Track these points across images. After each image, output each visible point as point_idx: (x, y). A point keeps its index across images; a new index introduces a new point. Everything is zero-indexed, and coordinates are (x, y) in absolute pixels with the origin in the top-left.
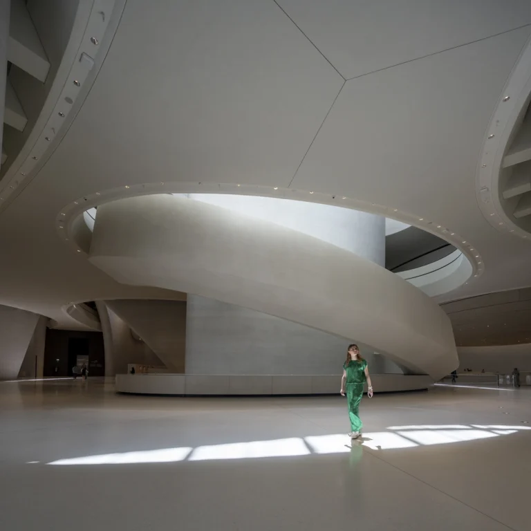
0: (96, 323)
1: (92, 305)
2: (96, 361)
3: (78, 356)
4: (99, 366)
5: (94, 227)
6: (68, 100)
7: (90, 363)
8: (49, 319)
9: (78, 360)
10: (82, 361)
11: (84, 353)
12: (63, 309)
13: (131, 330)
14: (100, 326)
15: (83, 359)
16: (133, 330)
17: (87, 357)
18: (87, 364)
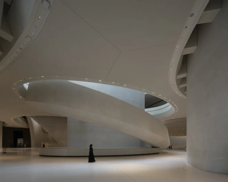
1: (25, 118)
2: (27, 141)
3: (18, 139)
4: (28, 143)
5: (28, 88)
6: (21, 49)
7: (24, 142)
8: (4, 123)
9: (18, 140)
10: (20, 141)
11: (21, 137)
12: (12, 119)
13: (42, 128)
14: (28, 126)
15: (21, 140)
16: (43, 128)
17: (23, 139)
18: (22, 142)
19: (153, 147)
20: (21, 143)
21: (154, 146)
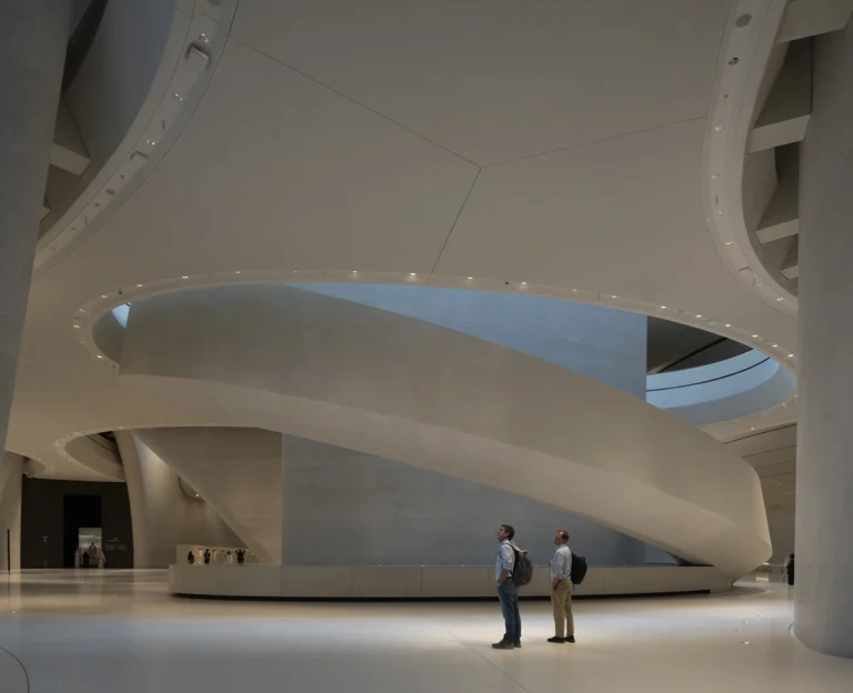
0: (115, 466)
1: (109, 437)
2: (116, 540)
3: (80, 529)
4: (122, 548)
6: (110, 192)
7: (104, 541)
8: (26, 460)
9: (80, 536)
10: (88, 539)
11: (93, 522)
12: (59, 445)
13: (179, 479)
14: (122, 473)
15: (91, 536)
16: (184, 478)
17: (99, 530)
18: (98, 546)
19: (684, 563)
20: (93, 550)
21: (688, 559)
